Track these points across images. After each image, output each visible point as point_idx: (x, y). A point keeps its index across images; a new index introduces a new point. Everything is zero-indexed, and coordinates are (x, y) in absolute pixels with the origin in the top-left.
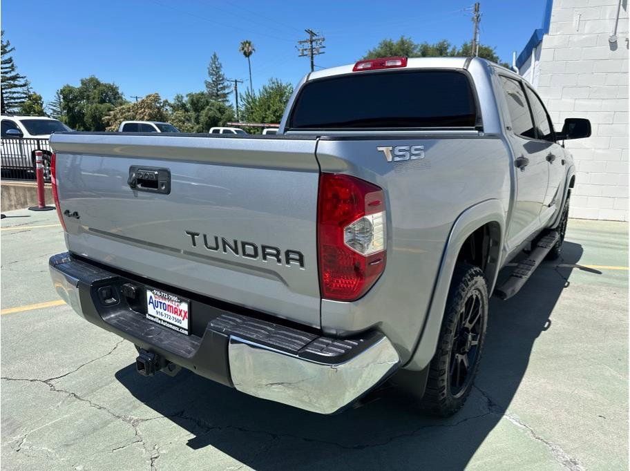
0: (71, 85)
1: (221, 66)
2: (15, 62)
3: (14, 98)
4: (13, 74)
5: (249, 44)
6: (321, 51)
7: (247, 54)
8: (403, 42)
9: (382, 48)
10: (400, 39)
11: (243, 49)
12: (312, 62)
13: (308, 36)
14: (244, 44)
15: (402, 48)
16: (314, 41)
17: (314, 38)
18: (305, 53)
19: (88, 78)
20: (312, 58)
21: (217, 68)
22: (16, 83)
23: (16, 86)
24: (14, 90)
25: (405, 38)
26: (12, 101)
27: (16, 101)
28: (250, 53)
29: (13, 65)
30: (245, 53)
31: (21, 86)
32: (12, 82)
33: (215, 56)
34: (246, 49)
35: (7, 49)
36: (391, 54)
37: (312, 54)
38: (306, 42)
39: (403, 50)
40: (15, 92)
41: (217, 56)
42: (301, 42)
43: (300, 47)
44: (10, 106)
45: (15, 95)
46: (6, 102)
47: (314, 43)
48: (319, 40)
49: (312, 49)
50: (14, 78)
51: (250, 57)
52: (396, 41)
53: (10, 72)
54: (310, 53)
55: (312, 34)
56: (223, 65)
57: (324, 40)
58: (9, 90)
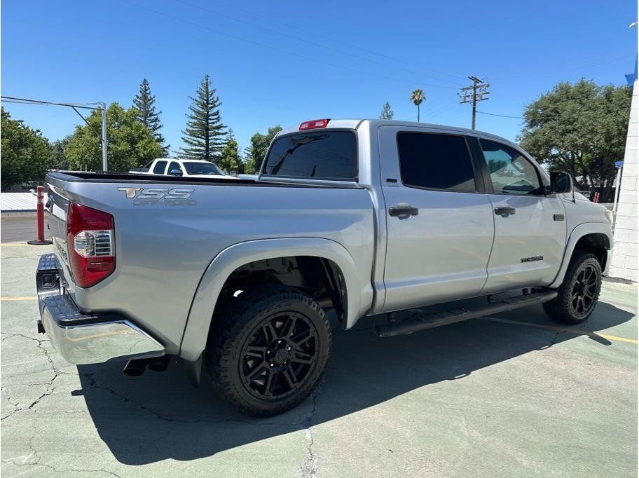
0: (261, 134)
1: (392, 114)
2: (221, 114)
3: (217, 144)
4: (218, 124)
5: (421, 93)
6: (484, 97)
7: (417, 103)
8: (583, 85)
9: (556, 92)
10: (579, 82)
11: (414, 98)
12: (474, 109)
13: (472, 83)
14: (415, 93)
15: (581, 90)
16: (477, 87)
17: (478, 85)
18: (467, 99)
19: (274, 127)
20: (474, 104)
21: (388, 116)
22: (220, 131)
23: (219, 134)
24: (217, 137)
25: (585, 80)
26: (215, 146)
27: (218, 146)
28: (421, 101)
29: (219, 117)
30: (416, 102)
31: (223, 134)
32: (217, 131)
33: (388, 105)
34: (417, 98)
35: (216, 104)
36: (567, 97)
37: (475, 100)
38: (469, 88)
39: (582, 93)
40: (217, 139)
41: (390, 105)
42: (464, 89)
43: (463, 94)
44: (213, 151)
45: (218, 142)
46: (210, 147)
47: (478, 90)
48: (483, 86)
49: (475, 96)
50: (218, 128)
51: (420, 105)
52: (574, 83)
53: (216, 122)
54: (472, 99)
55: (476, 80)
56: (394, 113)
57: (488, 86)
58: (214, 137)
